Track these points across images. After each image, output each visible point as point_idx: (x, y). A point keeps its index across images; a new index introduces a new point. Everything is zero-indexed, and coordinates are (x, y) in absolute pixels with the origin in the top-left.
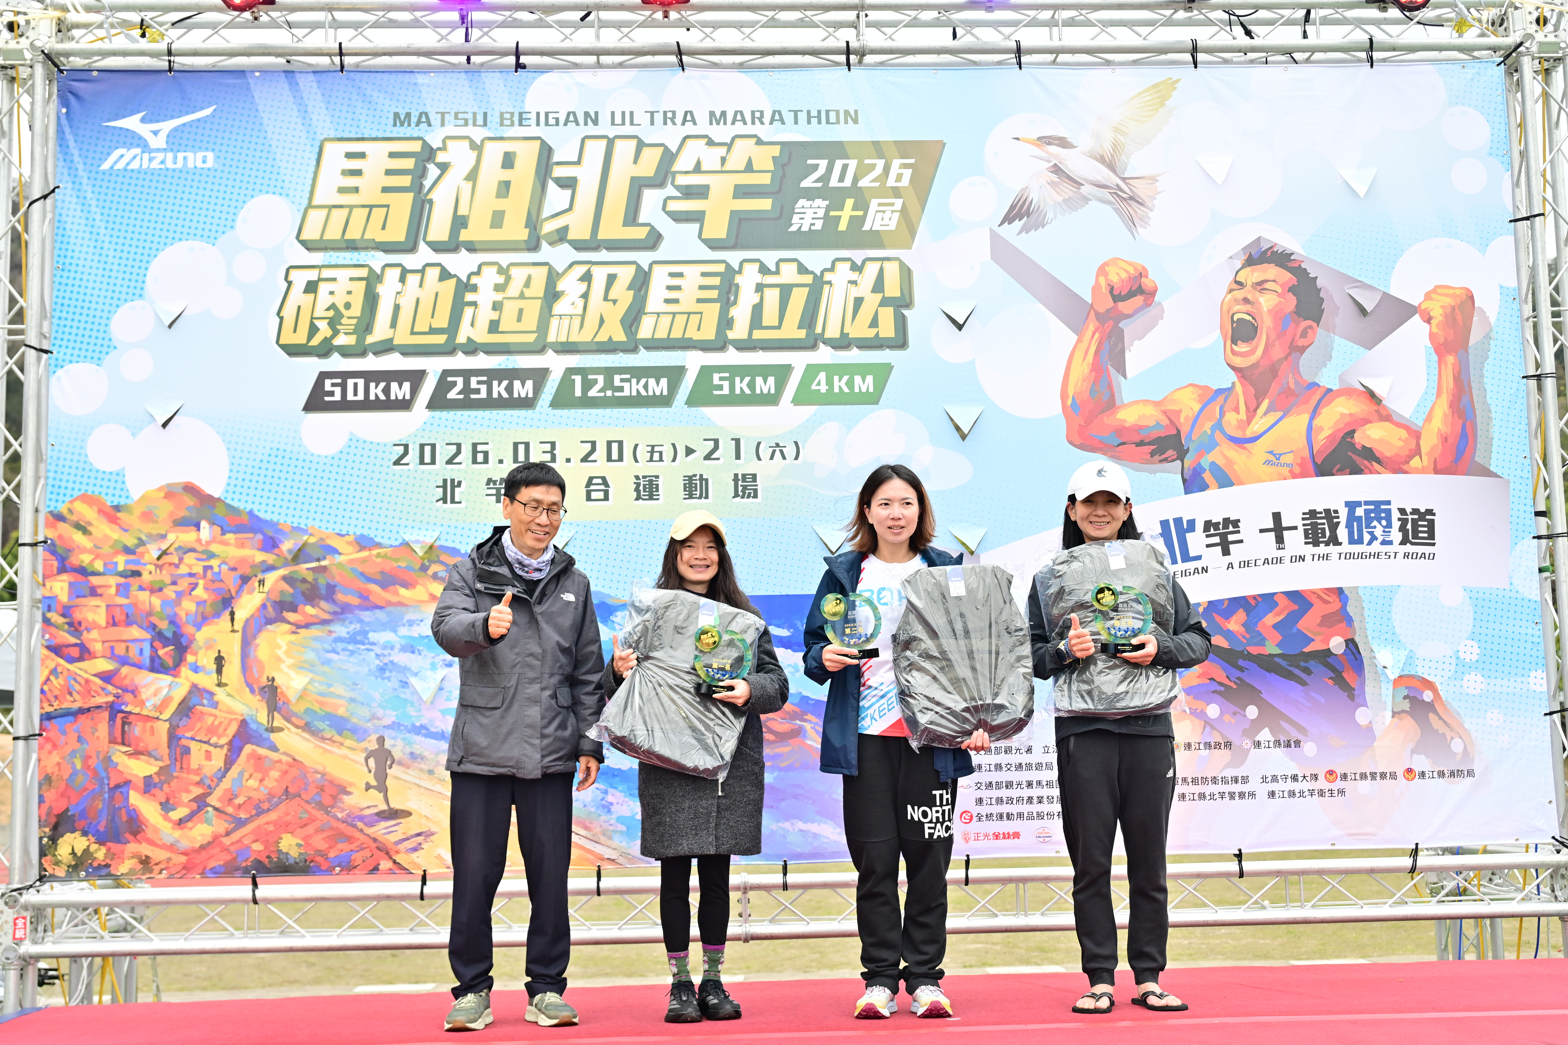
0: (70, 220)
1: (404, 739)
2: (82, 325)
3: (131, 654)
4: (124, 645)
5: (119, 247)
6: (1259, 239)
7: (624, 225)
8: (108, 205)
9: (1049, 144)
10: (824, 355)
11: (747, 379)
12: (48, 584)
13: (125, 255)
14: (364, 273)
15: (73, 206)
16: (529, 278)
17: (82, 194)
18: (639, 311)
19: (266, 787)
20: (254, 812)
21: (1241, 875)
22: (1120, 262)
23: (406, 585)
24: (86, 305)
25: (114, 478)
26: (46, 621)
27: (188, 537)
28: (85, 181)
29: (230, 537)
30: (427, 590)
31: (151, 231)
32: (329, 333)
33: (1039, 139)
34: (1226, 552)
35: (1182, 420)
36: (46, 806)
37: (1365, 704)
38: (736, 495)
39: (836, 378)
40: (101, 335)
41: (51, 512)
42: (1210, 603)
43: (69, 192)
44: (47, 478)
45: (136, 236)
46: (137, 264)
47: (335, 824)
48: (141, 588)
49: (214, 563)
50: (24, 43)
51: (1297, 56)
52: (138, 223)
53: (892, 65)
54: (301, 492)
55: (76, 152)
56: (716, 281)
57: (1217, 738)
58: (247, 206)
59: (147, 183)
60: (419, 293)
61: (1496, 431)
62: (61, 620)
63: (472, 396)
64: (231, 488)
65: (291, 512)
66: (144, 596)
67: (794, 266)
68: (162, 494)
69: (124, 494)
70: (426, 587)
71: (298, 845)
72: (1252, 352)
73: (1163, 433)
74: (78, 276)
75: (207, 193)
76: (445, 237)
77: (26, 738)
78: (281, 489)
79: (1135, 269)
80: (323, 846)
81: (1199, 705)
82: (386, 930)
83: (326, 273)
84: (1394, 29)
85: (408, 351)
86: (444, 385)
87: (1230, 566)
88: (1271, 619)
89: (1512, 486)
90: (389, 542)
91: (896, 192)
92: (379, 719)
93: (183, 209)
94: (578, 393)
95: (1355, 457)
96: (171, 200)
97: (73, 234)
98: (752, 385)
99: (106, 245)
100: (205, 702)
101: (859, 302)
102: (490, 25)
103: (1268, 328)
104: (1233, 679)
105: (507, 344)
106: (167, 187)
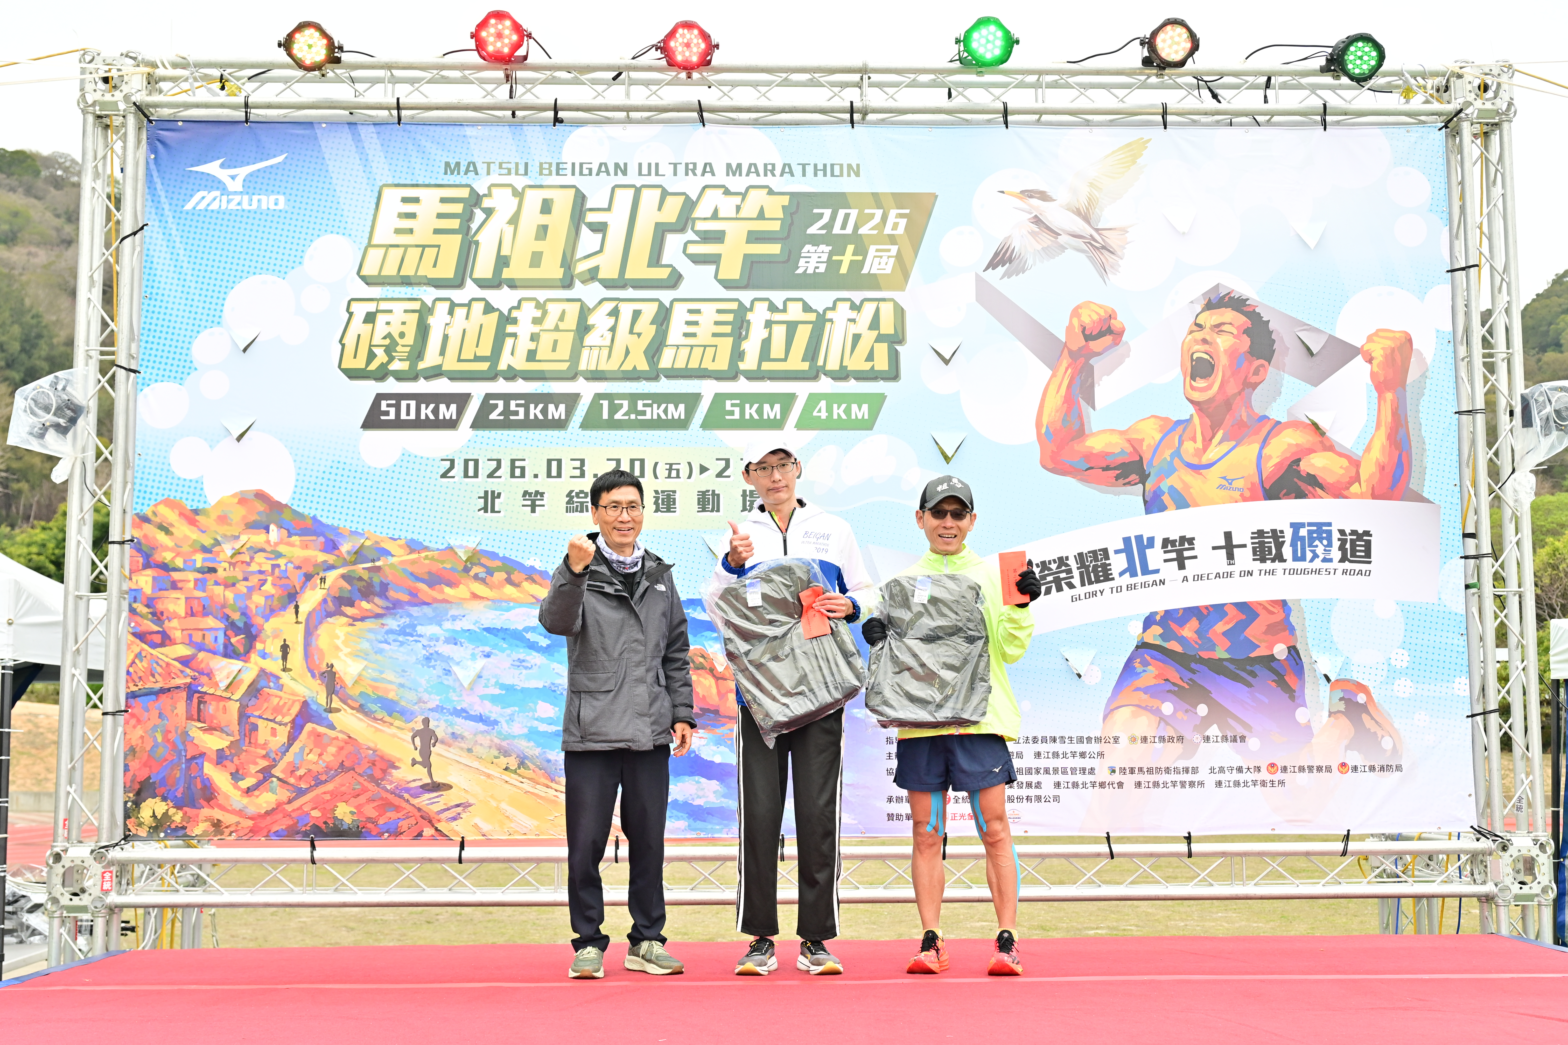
0: (156, 254)
1: (446, 721)
2: (167, 348)
3: (207, 641)
4: (200, 633)
5: (200, 280)
6: (1218, 286)
7: (649, 266)
8: (190, 241)
9: (1031, 197)
10: (825, 385)
11: (756, 406)
12: (134, 579)
13: (205, 287)
14: (416, 305)
15: (159, 242)
16: (564, 312)
17: (167, 232)
18: (661, 344)
19: (324, 761)
20: (313, 783)
21: (1190, 855)
22: (1092, 305)
23: (452, 584)
24: (171, 330)
25: (193, 485)
26: (132, 611)
27: (258, 538)
28: (170, 220)
29: (295, 539)
30: (469, 589)
31: (228, 266)
32: (385, 359)
33: (1022, 192)
34: (1182, 567)
35: (1144, 448)
36: (130, 774)
37: (1304, 705)
38: (744, 509)
39: (835, 406)
40: (183, 357)
41: (137, 514)
42: (1167, 612)
43: (156, 229)
44: (134, 484)
45: (215, 270)
46: (216, 295)
47: (385, 795)
48: (217, 583)
49: (282, 562)
50: (118, 95)
51: (1258, 118)
52: (217, 258)
53: (893, 123)
54: (359, 500)
55: (162, 194)
56: (730, 317)
57: (1169, 732)
58: (313, 245)
59: (225, 223)
60: (465, 324)
61: (1430, 461)
62: (145, 610)
63: (512, 418)
64: (297, 496)
65: (350, 518)
66: (219, 590)
67: (800, 305)
68: (236, 500)
69: (202, 499)
70: (468, 586)
71: (352, 813)
72: (1209, 387)
73: (1127, 459)
74: (164, 305)
75: (279, 232)
76: (489, 275)
77: (113, 714)
78: (341, 497)
79: (1105, 311)
80: (373, 814)
81: (1154, 703)
82: (428, 890)
83: (383, 306)
84: (1348, 94)
85: (454, 376)
86: (487, 405)
87: (1185, 579)
88: (1221, 627)
89: (1442, 510)
90: (436, 546)
91: (892, 240)
92: (424, 702)
93: (257, 246)
94: (605, 416)
95: (1300, 483)
96: (247, 238)
97: (160, 267)
98: (760, 411)
99: (189, 277)
100: (272, 684)
101: (857, 338)
102: (533, 82)
103: (1224, 366)
104: (1186, 680)
105: (543, 371)
106: (243, 226)
